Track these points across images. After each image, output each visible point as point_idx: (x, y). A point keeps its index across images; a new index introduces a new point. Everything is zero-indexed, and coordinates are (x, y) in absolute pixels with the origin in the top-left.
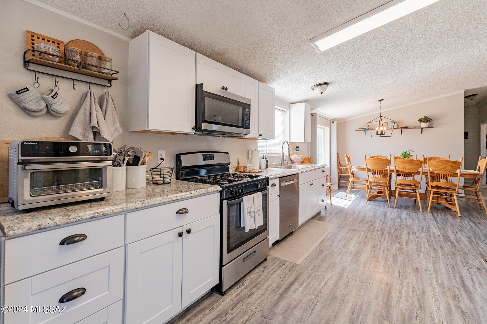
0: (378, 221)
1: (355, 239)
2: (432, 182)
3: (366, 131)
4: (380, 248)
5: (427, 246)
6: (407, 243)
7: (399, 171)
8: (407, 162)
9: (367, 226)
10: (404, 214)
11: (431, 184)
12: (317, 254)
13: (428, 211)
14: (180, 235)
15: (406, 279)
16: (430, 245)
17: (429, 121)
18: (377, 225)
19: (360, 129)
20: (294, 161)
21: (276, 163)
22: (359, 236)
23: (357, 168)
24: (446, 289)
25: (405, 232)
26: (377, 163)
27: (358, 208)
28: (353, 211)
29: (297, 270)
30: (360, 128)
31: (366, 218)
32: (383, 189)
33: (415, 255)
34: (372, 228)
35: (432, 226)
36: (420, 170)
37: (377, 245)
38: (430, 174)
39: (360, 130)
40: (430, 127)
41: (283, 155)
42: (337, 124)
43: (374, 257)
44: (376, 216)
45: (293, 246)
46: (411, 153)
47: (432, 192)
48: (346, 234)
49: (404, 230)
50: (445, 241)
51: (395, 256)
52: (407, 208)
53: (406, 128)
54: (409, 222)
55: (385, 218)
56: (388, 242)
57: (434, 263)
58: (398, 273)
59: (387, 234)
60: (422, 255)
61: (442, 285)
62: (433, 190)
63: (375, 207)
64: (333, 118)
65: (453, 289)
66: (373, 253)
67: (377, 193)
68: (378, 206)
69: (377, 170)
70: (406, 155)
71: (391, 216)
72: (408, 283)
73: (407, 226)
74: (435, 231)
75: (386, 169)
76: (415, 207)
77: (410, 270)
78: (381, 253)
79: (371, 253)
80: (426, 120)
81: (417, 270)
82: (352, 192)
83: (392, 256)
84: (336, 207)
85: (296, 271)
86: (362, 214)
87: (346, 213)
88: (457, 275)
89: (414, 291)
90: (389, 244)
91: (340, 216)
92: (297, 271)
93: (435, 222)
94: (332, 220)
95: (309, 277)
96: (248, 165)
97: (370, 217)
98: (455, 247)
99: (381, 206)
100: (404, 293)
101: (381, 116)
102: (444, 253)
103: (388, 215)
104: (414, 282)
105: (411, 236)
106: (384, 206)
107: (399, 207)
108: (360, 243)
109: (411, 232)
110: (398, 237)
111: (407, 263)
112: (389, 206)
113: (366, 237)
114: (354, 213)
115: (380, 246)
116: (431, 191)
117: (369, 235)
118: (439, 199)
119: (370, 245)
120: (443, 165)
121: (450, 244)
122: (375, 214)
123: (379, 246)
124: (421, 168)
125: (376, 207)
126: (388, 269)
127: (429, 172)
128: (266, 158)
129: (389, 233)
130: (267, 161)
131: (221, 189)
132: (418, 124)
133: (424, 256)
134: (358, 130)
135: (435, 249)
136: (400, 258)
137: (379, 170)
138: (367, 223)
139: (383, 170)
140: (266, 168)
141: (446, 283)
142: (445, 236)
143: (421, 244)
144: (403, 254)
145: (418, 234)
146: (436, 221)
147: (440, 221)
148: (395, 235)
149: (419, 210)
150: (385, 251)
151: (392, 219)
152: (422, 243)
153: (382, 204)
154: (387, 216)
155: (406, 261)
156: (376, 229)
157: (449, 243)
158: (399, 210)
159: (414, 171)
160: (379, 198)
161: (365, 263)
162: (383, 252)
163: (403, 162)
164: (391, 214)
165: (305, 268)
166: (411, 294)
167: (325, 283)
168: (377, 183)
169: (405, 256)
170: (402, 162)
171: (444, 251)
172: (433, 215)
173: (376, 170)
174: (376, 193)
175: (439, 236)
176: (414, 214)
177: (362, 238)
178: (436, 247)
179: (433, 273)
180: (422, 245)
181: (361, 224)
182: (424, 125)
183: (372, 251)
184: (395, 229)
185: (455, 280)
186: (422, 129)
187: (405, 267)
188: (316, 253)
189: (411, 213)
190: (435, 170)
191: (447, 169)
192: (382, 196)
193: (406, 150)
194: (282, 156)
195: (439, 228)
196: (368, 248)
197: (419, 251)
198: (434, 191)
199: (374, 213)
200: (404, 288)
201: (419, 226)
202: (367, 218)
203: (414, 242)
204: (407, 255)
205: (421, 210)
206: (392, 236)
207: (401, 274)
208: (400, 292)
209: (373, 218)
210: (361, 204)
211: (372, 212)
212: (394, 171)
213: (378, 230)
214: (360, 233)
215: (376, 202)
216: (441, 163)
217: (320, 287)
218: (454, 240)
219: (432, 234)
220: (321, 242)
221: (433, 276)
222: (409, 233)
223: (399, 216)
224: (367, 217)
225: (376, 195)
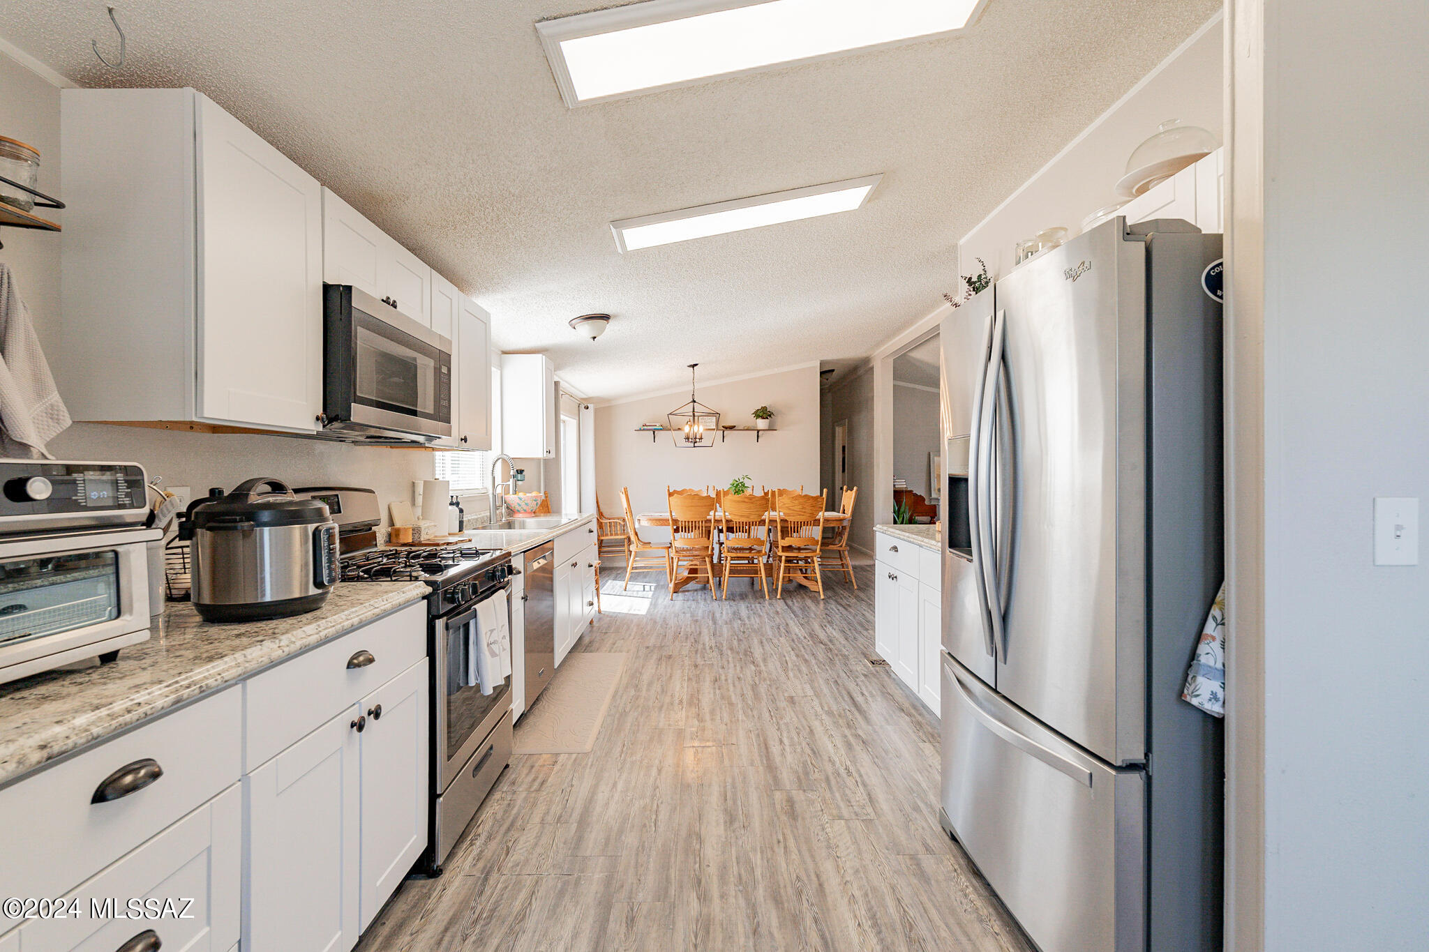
0: (705, 631)
1: (677, 674)
2: (783, 538)
3: (656, 432)
4: (726, 680)
5: (794, 658)
6: (765, 660)
7: (731, 521)
8: (744, 502)
9: (689, 644)
10: (743, 607)
11: (782, 543)
12: (616, 722)
13: (778, 597)
14: (359, 726)
15: (781, 719)
16: (797, 656)
17: (770, 416)
18: (706, 639)
19: (645, 427)
20: (517, 508)
21: (476, 517)
22: (683, 666)
23: (650, 520)
24: (837, 716)
25: (756, 641)
26: (692, 506)
27: (657, 612)
28: (651, 619)
29: (590, 764)
30: (646, 425)
31: (681, 628)
32: (698, 563)
33: (783, 678)
34: (700, 647)
35: (791, 623)
36: (766, 516)
37: (720, 675)
38: (780, 523)
39: (644, 430)
40: (771, 429)
41: (493, 494)
42: (596, 411)
43: (723, 697)
44: (697, 621)
45: (557, 718)
46: (747, 482)
47: (783, 558)
48: (657, 668)
49: (752, 639)
50: (815, 643)
51: (754, 687)
52: (743, 597)
53: (732, 428)
54: (756, 622)
55: (715, 622)
56: (735, 666)
57: (811, 682)
58: (768, 714)
59: (729, 652)
60: (791, 674)
61: (830, 713)
62: (784, 555)
63: (689, 603)
64: (586, 397)
65: (845, 713)
66: (718, 691)
67: (689, 574)
68: (694, 600)
69: (692, 522)
70: (739, 488)
71: (724, 616)
72: (786, 724)
73: (754, 631)
74: (797, 630)
75: (708, 517)
76: (758, 595)
77: (783, 704)
78: (731, 688)
79: (715, 693)
80: (764, 413)
81: (792, 700)
82: (634, 578)
83: (749, 688)
84: (611, 617)
85: (589, 766)
86: (672, 622)
87: (638, 625)
88: (844, 692)
89: (798, 734)
90: (738, 668)
91: (630, 635)
92: (592, 765)
93: (793, 616)
94: (616, 645)
95: (621, 768)
96: (423, 524)
97: (689, 626)
98: (831, 650)
99: (700, 601)
100: (786, 741)
101: (694, 401)
102: (819, 663)
103: (718, 615)
104: (795, 719)
105: (767, 648)
106: (705, 600)
107: (732, 597)
108: (689, 679)
109: (764, 641)
110: (748, 653)
111: (774, 693)
112: (714, 598)
113: (696, 666)
114: (655, 622)
115: (726, 676)
116: (781, 557)
117: (700, 661)
118: (791, 572)
119: (708, 679)
120: (800, 504)
121: (823, 647)
122: (695, 618)
123: (723, 678)
124: (766, 513)
125: (691, 604)
126: (752, 711)
127: (778, 520)
128: (457, 504)
129: (731, 649)
130: (461, 511)
131: (429, 590)
132: (750, 420)
133: (795, 676)
134: (640, 430)
135: (806, 661)
136: (762, 689)
137: (695, 522)
138: (687, 638)
139: (702, 522)
140: (460, 531)
141: (834, 708)
142: (812, 635)
143: (785, 656)
144: (765, 680)
145: (775, 641)
146: (793, 612)
147: (799, 612)
148: (743, 651)
149: (763, 597)
150: (737, 683)
151: (726, 623)
152: (786, 654)
153: (700, 597)
154: (718, 618)
155: (774, 691)
156: (708, 648)
157: (821, 645)
158: (732, 603)
159: (756, 520)
160: (692, 585)
161: (712, 712)
162: (734, 686)
163: (739, 502)
164: (722, 613)
165: (606, 754)
166: (796, 739)
167: (658, 769)
168: (687, 550)
169: (768, 683)
170: (735, 501)
171: (818, 660)
172: (785, 602)
173: (688, 522)
174: (686, 574)
175: (805, 638)
176: (758, 605)
177: (689, 670)
178: (806, 656)
179: (814, 698)
180: (787, 658)
181: (677, 642)
182: (762, 424)
183: (715, 688)
184: (739, 640)
185: (844, 700)
186: (758, 432)
187: (774, 701)
188: (614, 720)
189: (753, 606)
190: (788, 515)
191: (805, 512)
192: (696, 578)
193: (738, 476)
194: (491, 496)
195: (802, 625)
196: (707, 685)
197: (786, 670)
198: (786, 557)
199: (692, 616)
200: (785, 734)
201: (772, 628)
202: (682, 630)
203: (775, 657)
204: (770, 680)
205: (767, 597)
206: (738, 653)
207: (772, 714)
208: (781, 742)
209: (693, 626)
210: (660, 601)
211: (688, 615)
212: (722, 521)
213: (711, 648)
214: (683, 661)
215: (686, 593)
216: (797, 502)
217: (652, 779)
218: (826, 641)
219: (795, 637)
220: (614, 697)
221: (816, 703)
222: (762, 643)
223: (736, 615)
224: (683, 627)
225: (688, 577)
